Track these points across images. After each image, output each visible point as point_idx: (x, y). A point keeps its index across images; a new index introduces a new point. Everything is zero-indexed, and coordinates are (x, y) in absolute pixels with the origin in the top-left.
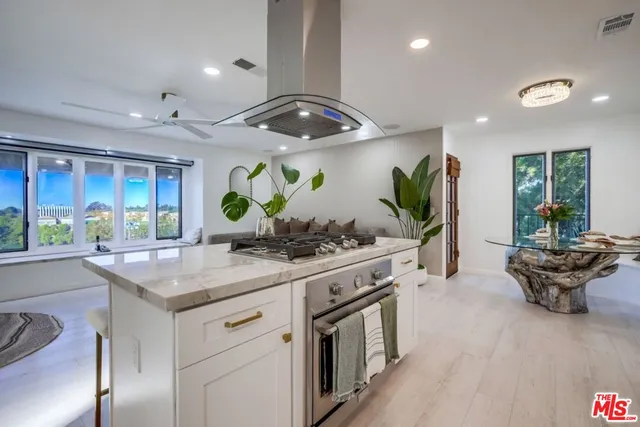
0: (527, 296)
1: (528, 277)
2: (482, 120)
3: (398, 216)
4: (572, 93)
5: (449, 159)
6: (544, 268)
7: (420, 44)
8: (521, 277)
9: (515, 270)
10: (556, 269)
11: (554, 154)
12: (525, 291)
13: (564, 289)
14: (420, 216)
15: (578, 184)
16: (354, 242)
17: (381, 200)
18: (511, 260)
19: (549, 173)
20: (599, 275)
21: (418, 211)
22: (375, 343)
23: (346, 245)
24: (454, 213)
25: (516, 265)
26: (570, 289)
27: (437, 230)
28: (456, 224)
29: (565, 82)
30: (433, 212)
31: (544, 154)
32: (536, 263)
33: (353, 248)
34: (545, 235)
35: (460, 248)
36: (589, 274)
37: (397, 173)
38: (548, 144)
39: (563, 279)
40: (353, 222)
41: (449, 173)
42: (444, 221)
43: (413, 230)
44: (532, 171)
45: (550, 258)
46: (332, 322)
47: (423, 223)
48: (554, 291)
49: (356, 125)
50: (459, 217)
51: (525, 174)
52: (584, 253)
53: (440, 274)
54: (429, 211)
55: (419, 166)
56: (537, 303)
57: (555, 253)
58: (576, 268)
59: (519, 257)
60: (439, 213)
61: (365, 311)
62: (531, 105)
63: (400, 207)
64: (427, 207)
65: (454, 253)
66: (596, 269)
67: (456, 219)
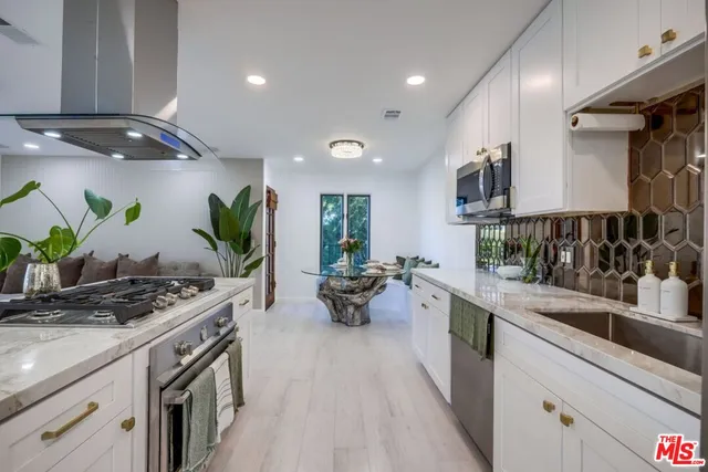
0: (333, 317)
1: (333, 301)
2: (299, 159)
3: (215, 248)
4: (363, 153)
5: (269, 192)
6: (345, 292)
7: (256, 80)
8: (328, 301)
9: (324, 296)
10: (352, 292)
11: (349, 196)
12: (331, 313)
13: (357, 307)
14: (240, 248)
15: (360, 220)
16: (193, 290)
17: (195, 230)
18: (321, 287)
19: (345, 213)
20: (377, 293)
21: (239, 244)
22: (225, 396)
23: (184, 294)
24: (272, 245)
25: (325, 292)
26: (360, 306)
27: (257, 264)
28: (273, 256)
29: (359, 143)
30: (253, 245)
31: (342, 196)
32: (339, 288)
33: (193, 296)
34: (343, 263)
35: (276, 280)
36: (372, 293)
37: (214, 201)
38: (345, 188)
39: (356, 299)
40: (157, 256)
41: (268, 205)
42: (264, 255)
43: (232, 265)
44: (331, 206)
45: (349, 283)
46: (183, 388)
47: (244, 256)
48: (351, 309)
49: (194, 155)
50: (276, 249)
51: (326, 208)
52: (370, 277)
53: (260, 308)
54: (249, 244)
55: (239, 196)
56: (339, 321)
57: (352, 279)
58: (365, 289)
59: (328, 284)
60: (259, 246)
61: (214, 365)
62: (338, 156)
63: (219, 238)
64: (248, 240)
65: (271, 284)
66: (375, 289)
67: (273, 251)
